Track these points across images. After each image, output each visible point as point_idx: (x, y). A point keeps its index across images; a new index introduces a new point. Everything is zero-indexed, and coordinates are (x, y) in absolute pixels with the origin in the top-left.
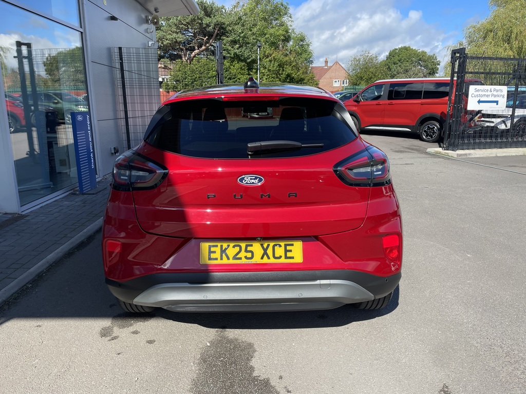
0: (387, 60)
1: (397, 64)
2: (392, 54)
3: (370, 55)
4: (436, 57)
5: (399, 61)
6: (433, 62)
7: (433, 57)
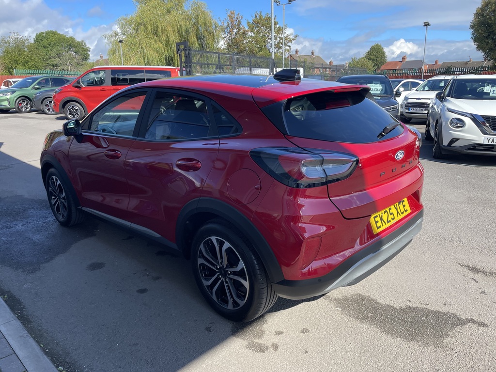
0: (35, 43)
1: (48, 48)
2: (39, 38)
3: (20, 37)
4: (85, 44)
5: (49, 45)
6: (83, 48)
7: (82, 43)
